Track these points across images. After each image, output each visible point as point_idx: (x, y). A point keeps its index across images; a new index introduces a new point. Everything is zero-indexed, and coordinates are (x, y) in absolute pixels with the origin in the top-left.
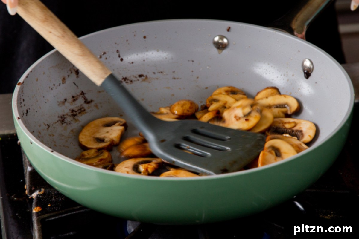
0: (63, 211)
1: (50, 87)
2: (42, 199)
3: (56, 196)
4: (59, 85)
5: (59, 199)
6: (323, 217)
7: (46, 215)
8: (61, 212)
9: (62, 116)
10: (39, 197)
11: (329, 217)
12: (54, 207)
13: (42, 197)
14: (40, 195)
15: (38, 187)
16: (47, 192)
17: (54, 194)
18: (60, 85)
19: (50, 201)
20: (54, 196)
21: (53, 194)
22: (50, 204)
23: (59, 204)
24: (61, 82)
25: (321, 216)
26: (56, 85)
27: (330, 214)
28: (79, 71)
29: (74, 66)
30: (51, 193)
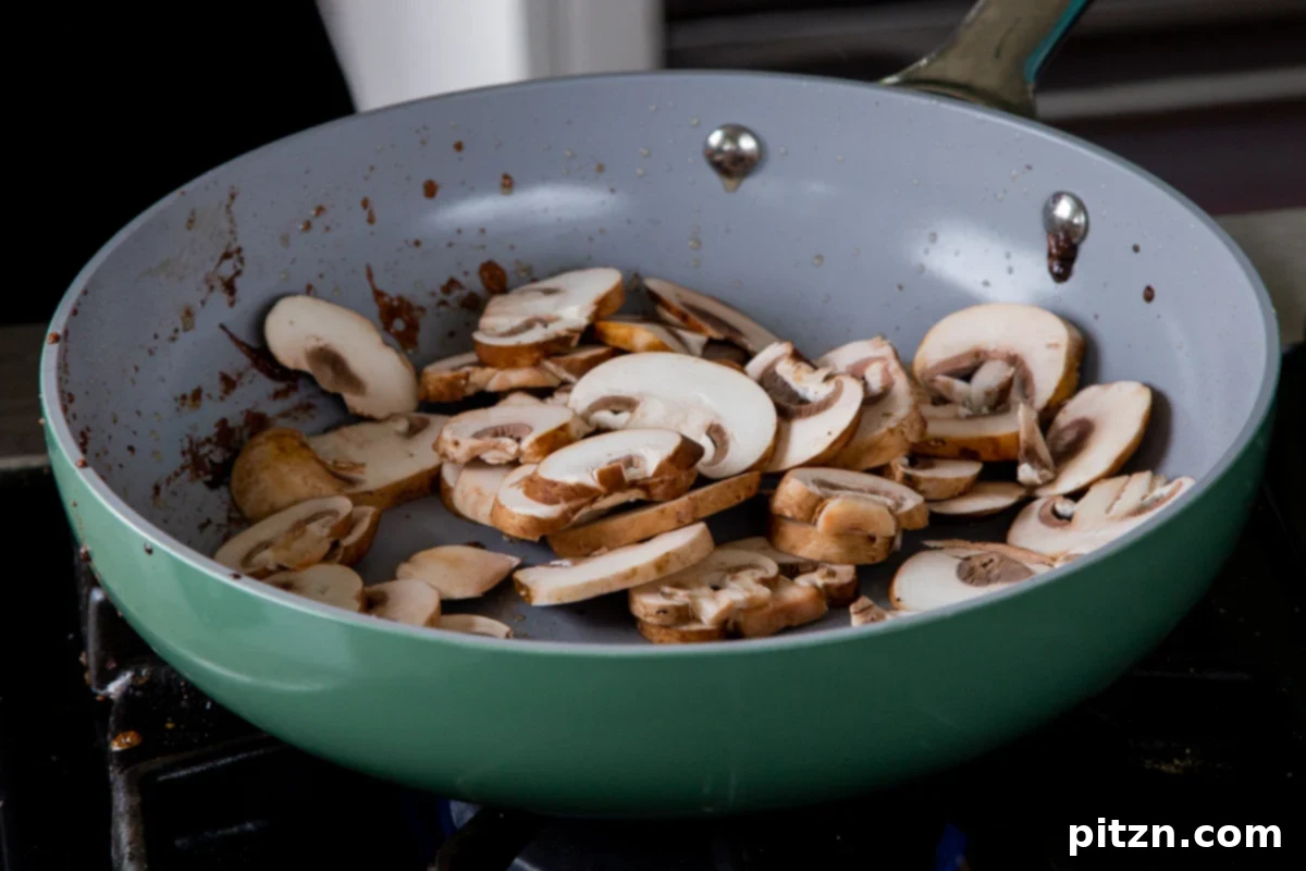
0: (220, 746)
1: (142, 347)
2: (143, 704)
4: (171, 335)
5: (205, 704)
6: (1157, 766)
7: (158, 762)
8: (209, 748)
10: (133, 694)
11: (1177, 767)
12: (188, 733)
13: (144, 696)
14: (135, 688)
15: (127, 661)
16: (163, 679)
17: (186, 685)
18: (178, 335)
19: (173, 708)
20: (187, 692)
21: (183, 684)
22: (173, 722)
23: (204, 720)
24: (179, 325)
25: (1149, 762)
26: (163, 337)
27: (1182, 757)
28: (238, 282)
29: (218, 265)
30: (177, 680)
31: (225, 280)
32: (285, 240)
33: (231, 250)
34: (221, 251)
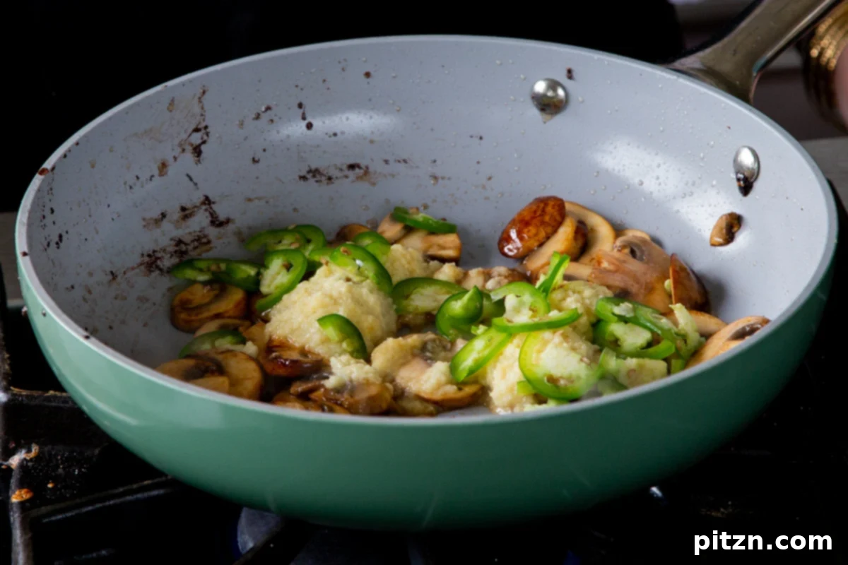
0: (84, 499)
1: (125, 183)
2: (32, 471)
3: (67, 464)
4: (149, 178)
5: (74, 471)
6: (709, 513)
7: (44, 510)
8: (78, 501)
9: (151, 253)
10: (27, 466)
11: (723, 513)
12: (63, 491)
13: (33, 466)
14: (27, 461)
15: (23, 441)
16: (46, 454)
17: (61, 459)
18: (153, 179)
19: (53, 474)
20: (62, 463)
21: (59, 458)
22: (53, 482)
23: (73, 482)
24: (156, 172)
25: (704, 510)
26: (142, 179)
27: (726, 507)
28: (203, 148)
29: (190, 135)
30: (56, 455)
31: (194, 146)
32: (241, 124)
33: (199, 127)
34: (193, 127)
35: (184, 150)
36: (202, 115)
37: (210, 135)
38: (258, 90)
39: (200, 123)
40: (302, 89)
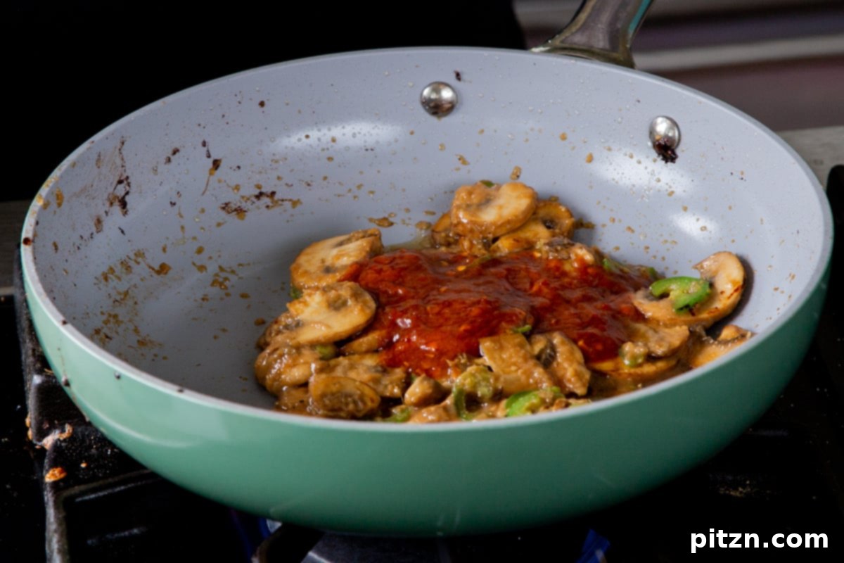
0: (116, 479)
1: (74, 245)
2: (66, 451)
3: (99, 444)
4: (89, 236)
5: (107, 451)
6: (727, 492)
7: (77, 489)
8: (110, 480)
10: (61, 446)
11: (741, 492)
12: (96, 470)
13: (66, 446)
14: (61, 442)
15: (56, 422)
16: (80, 435)
17: (95, 439)
18: (94, 236)
19: (86, 454)
20: (95, 443)
21: (92, 438)
22: (86, 462)
23: (106, 461)
24: (94, 229)
25: (723, 489)
26: (85, 238)
27: (744, 486)
28: (128, 199)
29: (115, 189)
30: (89, 436)
31: (120, 198)
32: (155, 170)
33: (122, 178)
34: (117, 179)
35: (111, 204)
36: (123, 166)
37: (131, 185)
38: (167, 135)
39: (122, 175)
40: (204, 127)
